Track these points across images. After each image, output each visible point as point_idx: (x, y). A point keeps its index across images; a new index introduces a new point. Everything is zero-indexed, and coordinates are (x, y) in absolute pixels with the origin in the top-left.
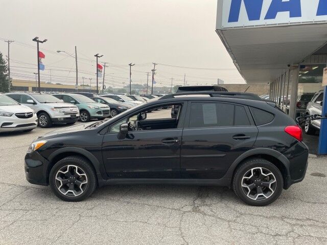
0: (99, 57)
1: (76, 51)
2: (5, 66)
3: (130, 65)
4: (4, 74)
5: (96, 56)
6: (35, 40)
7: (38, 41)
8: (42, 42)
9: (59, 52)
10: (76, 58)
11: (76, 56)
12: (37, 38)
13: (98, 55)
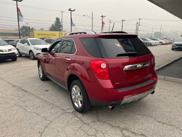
0: (104, 17)
1: (92, 15)
2: (61, 25)
3: (122, 21)
4: (61, 29)
5: (102, 16)
6: (69, 10)
7: (71, 11)
8: (73, 11)
9: (84, 16)
10: (92, 19)
11: (92, 18)
12: (70, 9)
13: (103, 16)
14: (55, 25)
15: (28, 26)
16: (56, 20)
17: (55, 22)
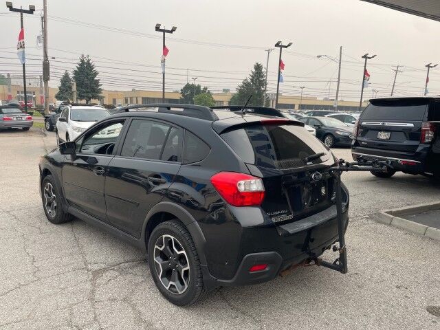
1: (341, 53)
2: (263, 80)
3: (428, 66)
4: (263, 89)
5: (365, 57)
6: (277, 45)
7: (281, 47)
8: (286, 47)
9: (319, 57)
10: (340, 63)
11: (340, 60)
12: (280, 42)
13: (368, 56)
14: (252, 80)
15: (196, 84)
16: (254, 70)
17: (251, 74)
